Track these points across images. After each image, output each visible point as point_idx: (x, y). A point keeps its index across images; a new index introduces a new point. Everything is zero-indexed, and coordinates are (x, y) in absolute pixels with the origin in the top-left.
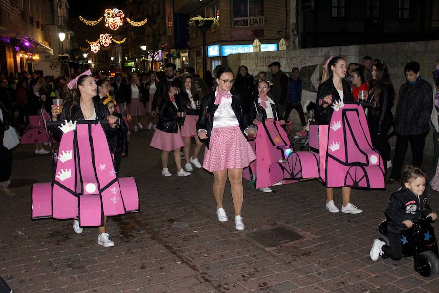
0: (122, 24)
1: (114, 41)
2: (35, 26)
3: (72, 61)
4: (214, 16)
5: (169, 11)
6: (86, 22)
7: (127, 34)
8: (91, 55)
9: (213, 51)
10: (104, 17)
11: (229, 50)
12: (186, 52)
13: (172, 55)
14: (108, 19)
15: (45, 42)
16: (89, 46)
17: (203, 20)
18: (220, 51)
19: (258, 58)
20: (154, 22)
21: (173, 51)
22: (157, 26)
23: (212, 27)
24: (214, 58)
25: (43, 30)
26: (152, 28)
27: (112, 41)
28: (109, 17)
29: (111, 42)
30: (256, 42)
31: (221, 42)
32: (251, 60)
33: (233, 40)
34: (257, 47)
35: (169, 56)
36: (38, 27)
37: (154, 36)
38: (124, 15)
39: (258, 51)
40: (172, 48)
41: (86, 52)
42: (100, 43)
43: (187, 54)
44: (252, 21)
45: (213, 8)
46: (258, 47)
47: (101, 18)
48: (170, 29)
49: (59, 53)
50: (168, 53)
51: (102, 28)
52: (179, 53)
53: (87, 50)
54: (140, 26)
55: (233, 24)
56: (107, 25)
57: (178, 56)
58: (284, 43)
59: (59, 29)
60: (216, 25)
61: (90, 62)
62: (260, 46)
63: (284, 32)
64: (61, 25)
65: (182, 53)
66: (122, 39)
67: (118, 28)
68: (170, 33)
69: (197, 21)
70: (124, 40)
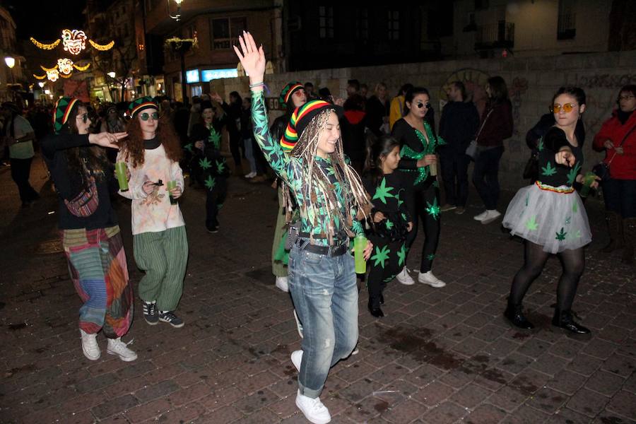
0: (84, 48)
1: (76, 67)
3: (25, 91)
4: (191, 37)
5: (140, 32)
6: (40, 45)
7: (91, 59)
8: (49, 84)
9: (192, 76)
10: (62, 39)
11: (210, 75)
12: (161, 78)
13: (145, 83)
14: (67, 41)
16: (45, 73)
17: (180, 42)
18: (201, 76)
20: (123, 45)
21: (146, 77)
22: (125, 49)
23: (190, 49)
24: (193, 85)
26: (120, 52)
27: (74, 68)
28: (67, 39)
29: (72, 69)
31: (202, 67)
33: (214, 63)
34: (241, 71)
35: (142, 83)
37: (122, 61)
38: (86, 38)
39: (243, 75)
40: (145, 75)
41: (42, 81)
42: (58, 69)
43: (162, 81)
45: (190, 29)
47: (58, 41)
48: (142, 53)
49: (8, 83)
50: (140, 80)
51: (60, 53)
52: (153, 79)
53: (42, 78)
54: (106, 49)
55: (213, 46)
56: (66, 49)
57: (153, 83)
58: (271, 66)
59: (6, 54)
60: (195, 48)
61: (47, 92)
64: (8, 48)
65: (158, 79)
66: (86, 65)
67: (79, 52)
68: (143, 56)
69: (173, 43)
70: (88, 66)
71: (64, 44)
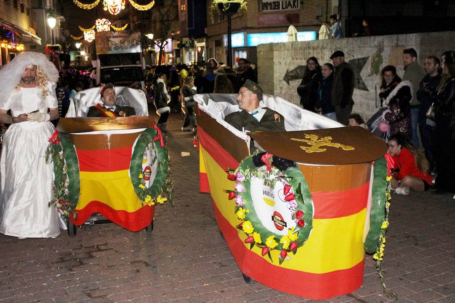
0: (123, 8)
1: (114, 27)
2: (20, 11)
3: (62, 52)
6: (80, 5)
7: (129, 19)
8: (85, 45)
9: (237, 40)
11: (258, 39)
12: (203, 41)
13: (184, 46)
15: (32, 29)
16: (81, 34)
17: (228, 3)
18: (246, 39)
19: (295, 49)
20: (162, 5)
21: (185, 40)
23: (238, 11)
24: (238, 49)
25: (28, 14)
26: (160, 12)
27: (111, 28)
29: (109, 30)
30: (292, 29)
31: (248, 30)
32: (286, 52)
33: (261, 26)
34: (292, 35)
35: (181, 46)
36: (22, 11)
37: (162, 22)
39: (294, 40)
40: (185, 37)
41: (79, 41)
42: (95, 30)
43: (204, 44)
44: (284, 3)
46: (294, 35)
47: (99, 1)
48: (184, 13)
49: (49, 43)
50: (179, 42)
51: (99, 13)
52: (193, 42)
53: (79, 38)
54: (146, 9)
55: (261, 9)
56: (105, 9)
57: (193, 46)
59: (48, 14)
60: (243, 10)
61: (83, 53)
62: (296, 34)
63: (325, 16)
64: (50, 9)
65: (198, 42)
66: (123, 26)
68: (183, 17)
69: (221, 5)
70: (125, 27)
71: (104, 3)
